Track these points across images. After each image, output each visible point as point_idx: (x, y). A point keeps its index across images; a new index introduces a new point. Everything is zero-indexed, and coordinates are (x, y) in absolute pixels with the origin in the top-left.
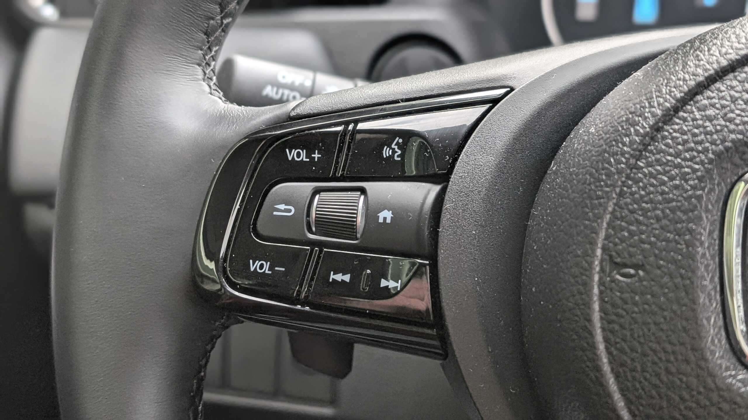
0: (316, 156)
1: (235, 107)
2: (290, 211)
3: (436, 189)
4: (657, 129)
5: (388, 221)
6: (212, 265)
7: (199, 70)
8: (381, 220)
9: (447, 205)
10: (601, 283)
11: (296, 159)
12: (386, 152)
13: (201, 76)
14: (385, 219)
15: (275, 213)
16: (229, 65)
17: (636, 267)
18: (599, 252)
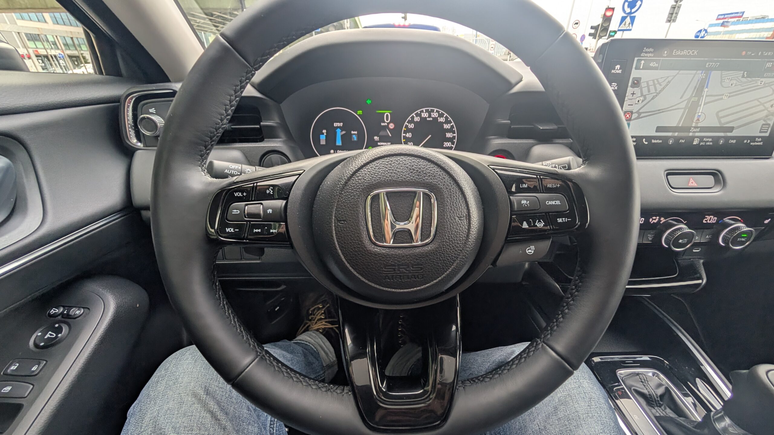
0: (245, 194)
1: (215, 179)
2: (238, 212)
3: (285, 202)
4: (346, 183)
5: (271, 212)
6: (213, 231)
7: (200, 168)
8: (268, 212)
9: (289, 206)
10: (335, 226)
11: (238, 196)
12: (268, 192)
13: (201, 170)
14: (270, 212)
15: (233, 213)
16: (211, 163)
17: (344, 221)
18: (334, 217)
